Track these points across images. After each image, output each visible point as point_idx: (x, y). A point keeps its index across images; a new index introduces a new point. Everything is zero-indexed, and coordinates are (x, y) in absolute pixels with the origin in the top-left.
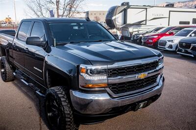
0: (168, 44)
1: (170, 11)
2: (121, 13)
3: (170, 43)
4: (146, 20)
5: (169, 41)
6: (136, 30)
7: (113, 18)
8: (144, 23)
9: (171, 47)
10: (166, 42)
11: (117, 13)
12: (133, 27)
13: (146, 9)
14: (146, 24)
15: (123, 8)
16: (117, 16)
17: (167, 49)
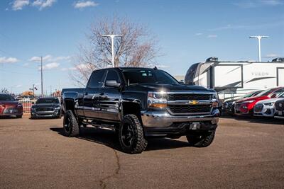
0: (266, 107)
1: (278, 68)
2: (206, 73)
3: (268, 107)
4: (242, 82)
5: (266, 104)
6: (229, 96)
7: (195, 80)
8: (240, 85)
9: (269, 111)
10: (263, 106)
11: (201, 72)
12: (223, 92)
13: (242, 66)
14: (242, 87)
15: (208, 66)
16: (200, 77)
17: (265, 115)
